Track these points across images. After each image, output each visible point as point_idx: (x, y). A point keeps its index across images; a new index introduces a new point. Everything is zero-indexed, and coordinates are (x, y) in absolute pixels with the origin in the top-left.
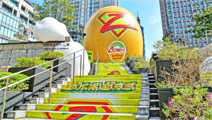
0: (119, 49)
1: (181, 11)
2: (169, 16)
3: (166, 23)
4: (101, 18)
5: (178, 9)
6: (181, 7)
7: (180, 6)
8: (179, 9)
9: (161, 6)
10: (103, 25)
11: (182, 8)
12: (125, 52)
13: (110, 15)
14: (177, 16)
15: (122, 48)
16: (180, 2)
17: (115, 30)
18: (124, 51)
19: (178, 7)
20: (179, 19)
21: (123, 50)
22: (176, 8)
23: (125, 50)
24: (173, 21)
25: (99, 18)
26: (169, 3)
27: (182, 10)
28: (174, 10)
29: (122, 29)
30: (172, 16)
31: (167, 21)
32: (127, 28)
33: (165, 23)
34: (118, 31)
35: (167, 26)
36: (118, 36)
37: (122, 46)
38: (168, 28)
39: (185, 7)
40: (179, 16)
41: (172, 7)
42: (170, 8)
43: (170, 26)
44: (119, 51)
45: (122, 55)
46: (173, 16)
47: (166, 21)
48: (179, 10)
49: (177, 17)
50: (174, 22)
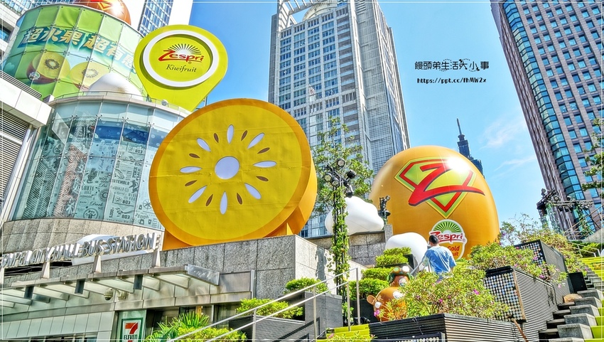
0: (451, 236)
1: (583, 111)
2: (550, 126)
3: (545, 146)
4: (408, 175)
5: (574, 105)
6: (583, 100)
7: (578, 97)
8: (577, 105)
9: (523, 102)
10: (412, 189)
11: (586, 102)
12: (464, 240)
13: (424, 168)
14: (576, 125)
15: (457, 234)
16: (578, 87)
17: (438, 198)
18: (461, 237)
19: (575, 102)
20: (583, 132)
21: (459, 238)
22: (567, 104)
23: (464, 237)
24: (565, 141)
25: (402, 176)
26: (545, 94)
27: (586, 106)
28: (562, 110)
29: (451, 195)
30: (560, 128)
31: (549, 141)
32: (463, 191)
33: (543, 146)
34: (445, 199)
35: (549, 155)
36: (446, 209)
37: (455, 229)
38: (553, 160)
39: (594, 97)
40: (582, 124)
41: (555, 102)
42: (550, 106)
43: (559, 155)
44: (451, 240)
45: (459, 247)
46: (564, 127)
47: (544, 141)
48: (578, 108)
49: (576, 128)
50: (569, 142)
